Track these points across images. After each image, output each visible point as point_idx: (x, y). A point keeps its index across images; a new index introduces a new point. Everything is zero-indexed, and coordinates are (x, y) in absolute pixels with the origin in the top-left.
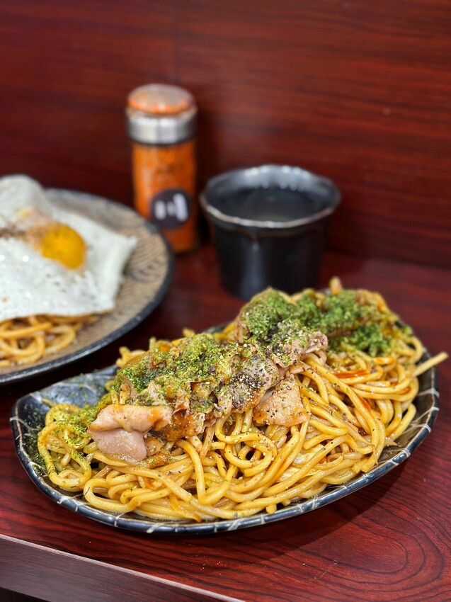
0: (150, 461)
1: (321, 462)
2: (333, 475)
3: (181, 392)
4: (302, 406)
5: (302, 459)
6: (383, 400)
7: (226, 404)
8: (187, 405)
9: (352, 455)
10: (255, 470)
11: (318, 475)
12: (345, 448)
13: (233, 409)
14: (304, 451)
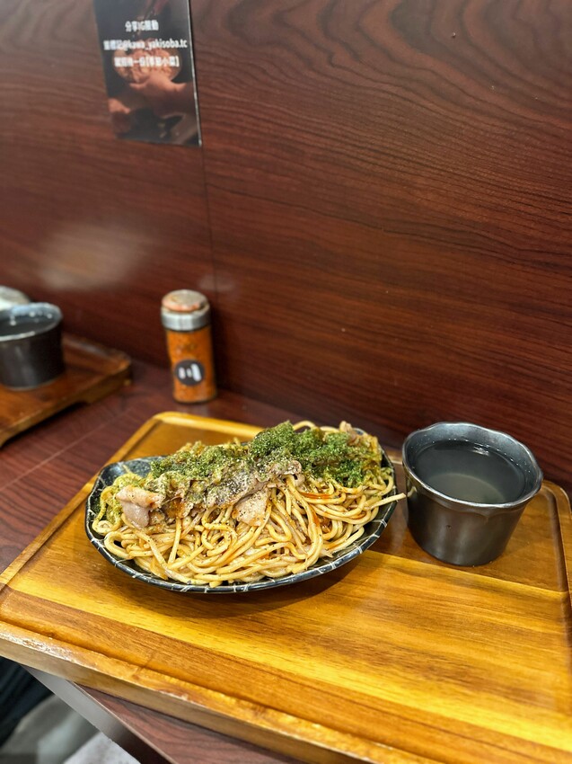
0: (151, 528)
1: (262, 558)
2: (269, 569)
3: (181, 485)
4: (264, 513)
5: (252, 552)
6: (337, 521)
7: (211, 500)
8: (182, 495)
9: (289, 558)
10: (214, 552)
11: (257, 567)
12: (287, 552)
13: (215, 505)
14: (254, 546)
